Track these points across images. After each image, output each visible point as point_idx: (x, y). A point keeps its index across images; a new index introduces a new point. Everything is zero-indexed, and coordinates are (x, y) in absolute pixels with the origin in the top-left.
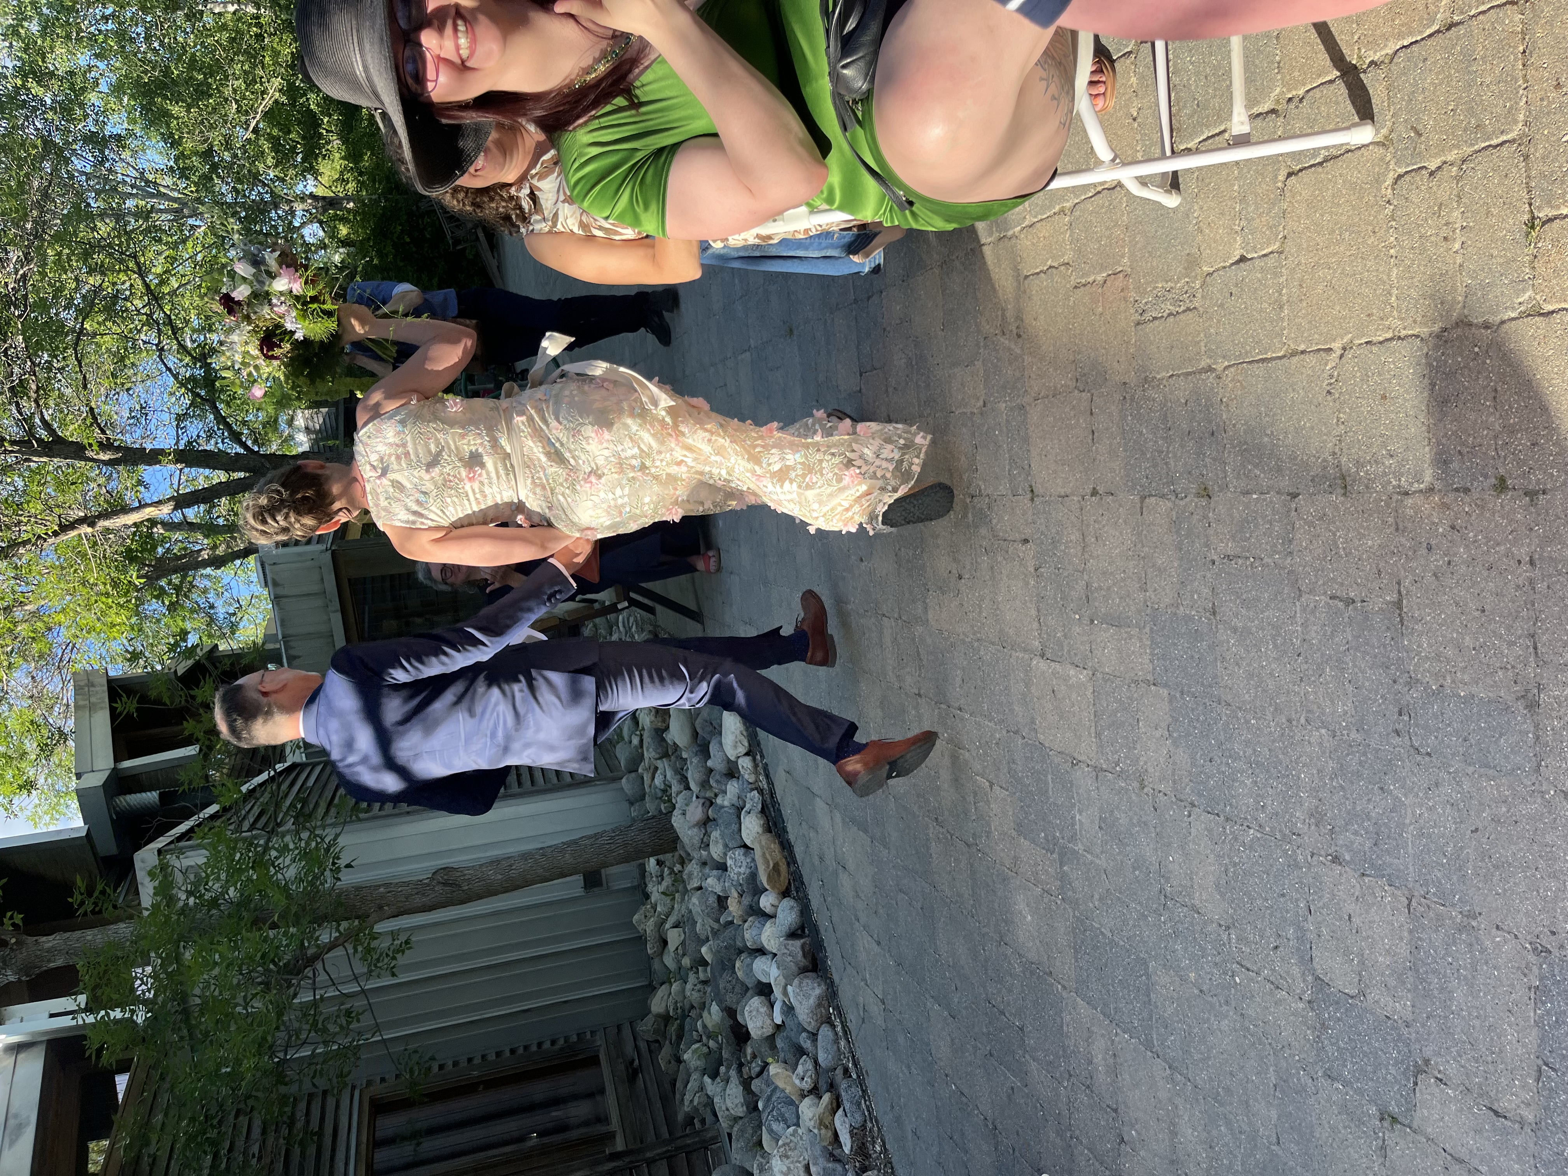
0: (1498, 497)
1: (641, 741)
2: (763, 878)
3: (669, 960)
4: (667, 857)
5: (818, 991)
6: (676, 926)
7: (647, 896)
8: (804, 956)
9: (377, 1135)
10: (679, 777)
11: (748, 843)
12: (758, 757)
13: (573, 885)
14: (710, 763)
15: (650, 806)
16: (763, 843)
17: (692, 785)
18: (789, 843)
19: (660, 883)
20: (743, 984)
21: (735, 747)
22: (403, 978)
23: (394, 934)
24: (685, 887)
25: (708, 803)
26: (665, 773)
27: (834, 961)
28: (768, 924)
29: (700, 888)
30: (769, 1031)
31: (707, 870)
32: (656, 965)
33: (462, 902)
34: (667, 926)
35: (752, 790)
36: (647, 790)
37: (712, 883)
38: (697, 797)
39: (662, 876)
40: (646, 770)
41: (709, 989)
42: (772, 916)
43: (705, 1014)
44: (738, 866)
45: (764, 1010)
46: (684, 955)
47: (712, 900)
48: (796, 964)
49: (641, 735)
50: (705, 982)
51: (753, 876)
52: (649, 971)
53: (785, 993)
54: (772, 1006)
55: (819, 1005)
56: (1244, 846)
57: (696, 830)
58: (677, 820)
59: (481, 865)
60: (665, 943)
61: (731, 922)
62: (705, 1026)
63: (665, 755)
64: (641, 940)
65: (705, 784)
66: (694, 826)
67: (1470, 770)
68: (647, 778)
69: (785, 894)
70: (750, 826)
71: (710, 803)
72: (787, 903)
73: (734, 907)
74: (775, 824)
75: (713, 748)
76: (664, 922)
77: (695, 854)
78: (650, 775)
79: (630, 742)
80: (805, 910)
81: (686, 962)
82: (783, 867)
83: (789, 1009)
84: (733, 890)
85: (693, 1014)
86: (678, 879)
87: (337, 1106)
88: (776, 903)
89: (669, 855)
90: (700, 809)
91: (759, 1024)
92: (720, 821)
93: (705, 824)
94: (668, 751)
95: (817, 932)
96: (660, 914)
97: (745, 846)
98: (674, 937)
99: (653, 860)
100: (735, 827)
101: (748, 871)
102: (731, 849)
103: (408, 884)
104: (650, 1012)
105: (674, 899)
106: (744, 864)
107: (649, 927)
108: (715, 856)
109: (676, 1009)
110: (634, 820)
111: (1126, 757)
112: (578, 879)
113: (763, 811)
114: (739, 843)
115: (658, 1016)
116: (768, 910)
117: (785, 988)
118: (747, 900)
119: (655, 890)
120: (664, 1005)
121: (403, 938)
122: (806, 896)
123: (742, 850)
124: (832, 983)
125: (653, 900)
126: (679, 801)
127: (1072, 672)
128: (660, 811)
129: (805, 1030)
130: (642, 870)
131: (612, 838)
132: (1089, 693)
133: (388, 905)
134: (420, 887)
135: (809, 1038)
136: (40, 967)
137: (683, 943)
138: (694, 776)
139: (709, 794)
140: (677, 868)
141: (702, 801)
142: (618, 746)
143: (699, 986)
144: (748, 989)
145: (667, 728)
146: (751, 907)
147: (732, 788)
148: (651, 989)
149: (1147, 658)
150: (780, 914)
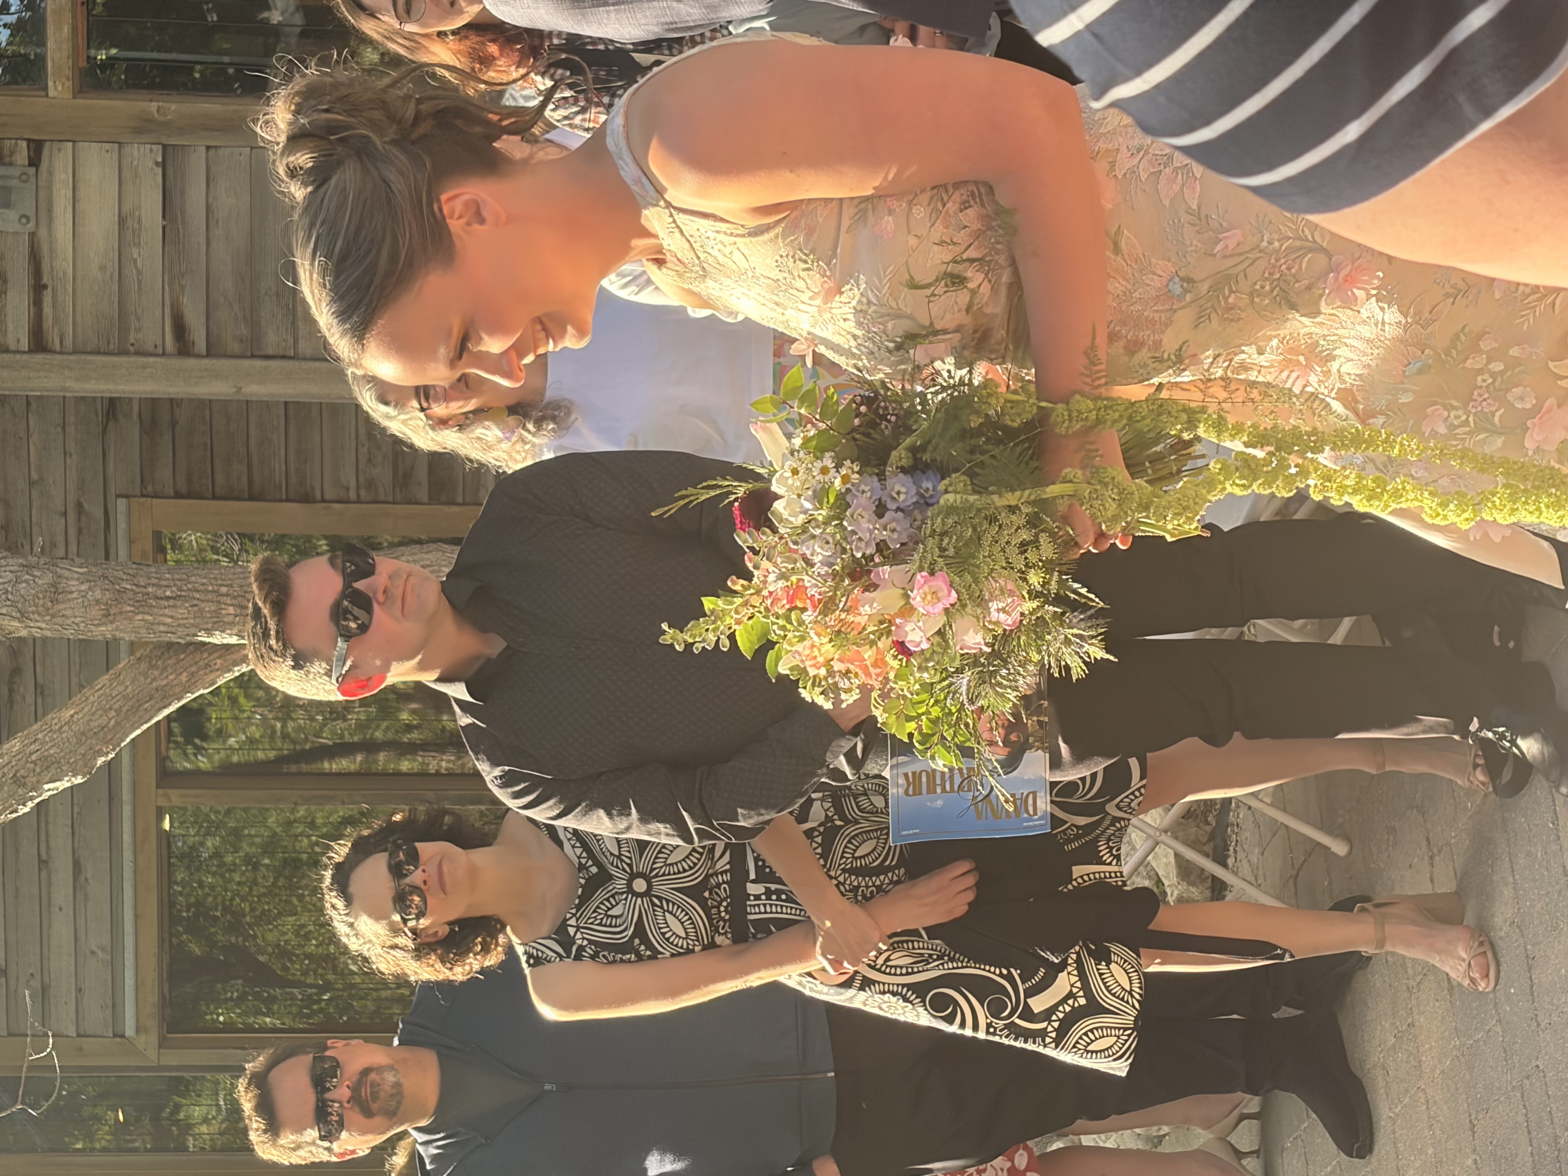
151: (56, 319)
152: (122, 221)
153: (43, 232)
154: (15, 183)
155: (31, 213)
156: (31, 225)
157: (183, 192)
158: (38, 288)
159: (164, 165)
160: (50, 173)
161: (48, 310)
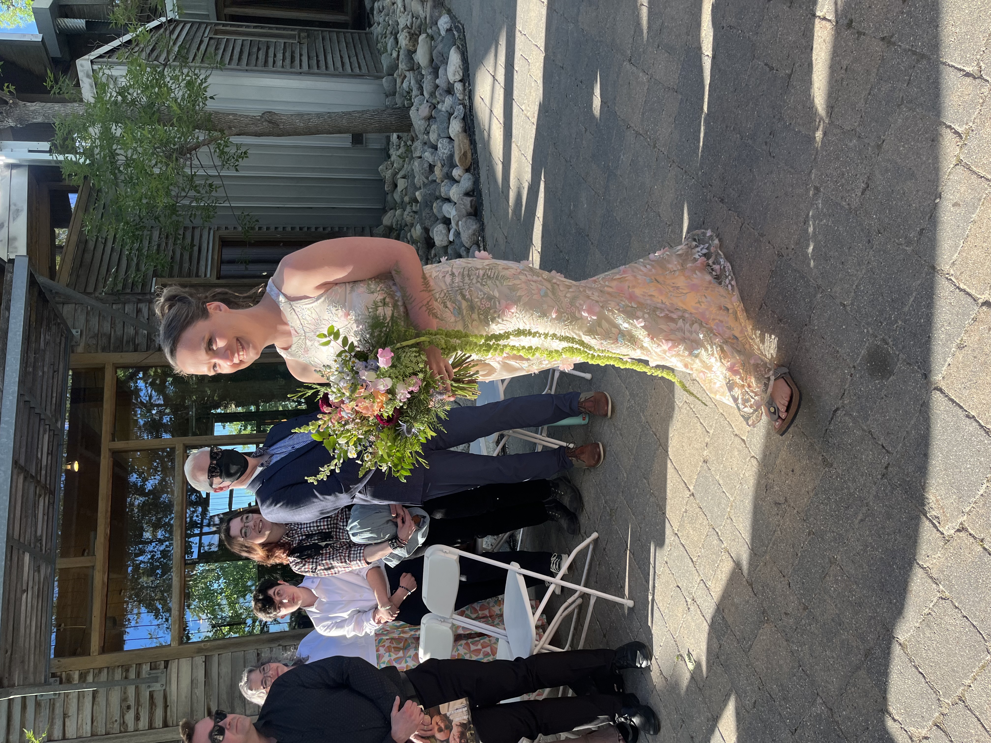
0: (847, 30)
1: (398, 55)
2: (457, 159)
3: (397, 196)
4: (404, 135)
5: (474, 227)
6: (404, 177)
7: (389, 157)
8: (471, 207)
9: (223, 256)
10: (418, 86)
11: (452, 137)
12: (467, 84)
13: (345, 141)
14: (437, 81)
15: (398, 100)
16: (460, 138)
17: (425, 93)
18: (475, 141)
19: (397, 150)
20: (436, 216)
21: (454, 75)
22: (241, 174)
23: (238, 146)
24: (412, 155)
25: (432, 107)
26: (410, 81)
27: (486, 213)
28: (455, 186)
29: (420, 157)
30: (445, 243)
31: (426, 148)
32: (389, 197)
33: (279, 135)
34: (399, 176)
35: (460, 104)
36: (398, 90)
37: (427, 155)
38: (427, 101)
39: (399, 146)
40: (400, 76)
41: (417, 216)
42: (458, 182)
43: (413, 230)
44: (443, 148)
45: (444, 231)
46: (406, 195)
47: (426, 165)
48: (466, 210)
49: (399, 52)
50: (415, 212)
51: (451, 156)
52: (385, 201)
53: (457, 225)
54: (449, 230)
55: (474, 234)
56: (688, 186)
57: (423, 122)
58: (412, 113)
59: (292, 115)
60: (396, 186)
61: (435, 181)
62: (411, 236)
63: (411, 69)
64: (382, 181)
65: (432, 94)
66: (422, 119)
67: (786, 168)
68: (399, 81)
69: (467, 170)
70: (455, 126)
71: (434, 107)
72: (467, 176)
73: (438, 171)
74: (469, 128)
75: (441, 72)
76: (397, 173)
77: (420, 136)
78: (401, 80)
79: (391, 55)
80: (476, 182)
81: (406, 199)
82: (469, 155)
83: (458, 234)
84: (439, 162)
85: (406, 228)
86: (409, 149)
87: (201, 236)
88: (461, 175)
89: (406, 134)
90: (428, 109)
91: (440, 238)
92: (438, 119)
93: (429, 119)
94: (414, 67)
95: (481, 195)
96: (395, 168)
97: (450, 138)
98: (402, 184)
99: (395, 135)
100: (445, 125)
101: (449, 153)
102: (441, 138)
103: (247, 116)
104: (382, 224)
105: (404, 161)
106: (448, 148)
107: (388, 174)
108: (432, 140)
109: (397, 224)
110: (387, 107)
111: (652, 129)
112: (349, 136)
113: (464, 119)
114: (446, 135)
115: (386, 226)
116: (457, 178)
117: (458, 222)
118: (445, 169)
119: (394, 154)
120: (390, 221)
121: (243, 150)
122: (479, 174)
123: (448, 140)
124: (483, 224)
125: (392, 159)
126: (416, 101)
127: (641, 75)
128: (404, 105)
129: (464, 246)
130: (388, 139)
131: (372, 115)
132: (646, 88)
133: (235, 127)
134: (254, 120)
135: (465, 250)
136: (28, 121)
137: (406, 188)
138: (427, 87)
139: (434, 101)
140: (409, 143)
141: (429, 104)
142: (384, 56)
143: (411, 214)
144: (438, 219)
145: (415, 51)
146: (447, 174)
147: (449, 100)
148: (384, 211)
149: (677, 75)
150: (462, 182)
151: (171, 716)
152: (192, 681)
153: (168, 689)
154: (159, 675)
155: (164, 683)
156: (164, 687)
157: (211, 670)
158: (166, 707)
159: (205, 662)
160: (171, 670)
161: (168, 713)
